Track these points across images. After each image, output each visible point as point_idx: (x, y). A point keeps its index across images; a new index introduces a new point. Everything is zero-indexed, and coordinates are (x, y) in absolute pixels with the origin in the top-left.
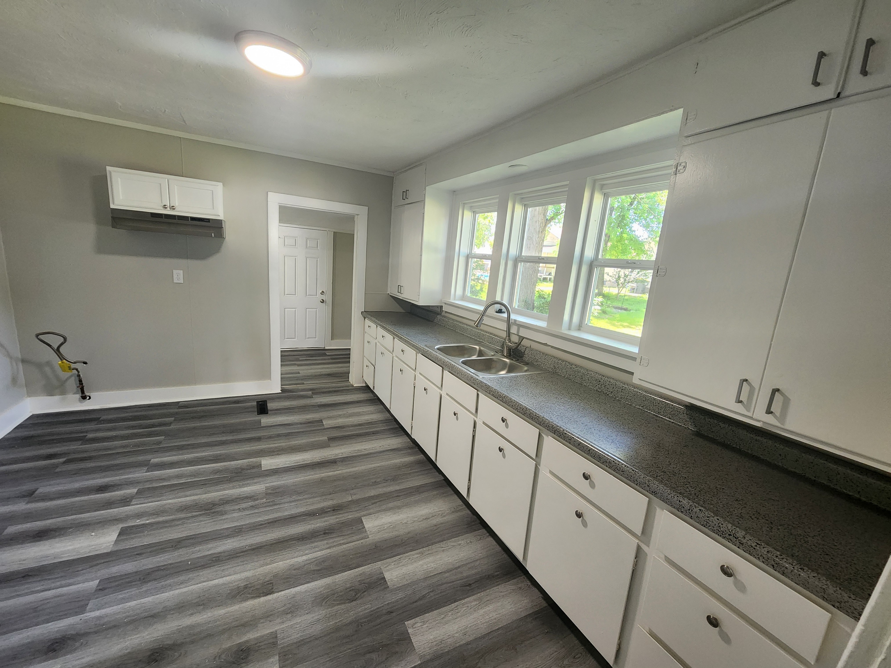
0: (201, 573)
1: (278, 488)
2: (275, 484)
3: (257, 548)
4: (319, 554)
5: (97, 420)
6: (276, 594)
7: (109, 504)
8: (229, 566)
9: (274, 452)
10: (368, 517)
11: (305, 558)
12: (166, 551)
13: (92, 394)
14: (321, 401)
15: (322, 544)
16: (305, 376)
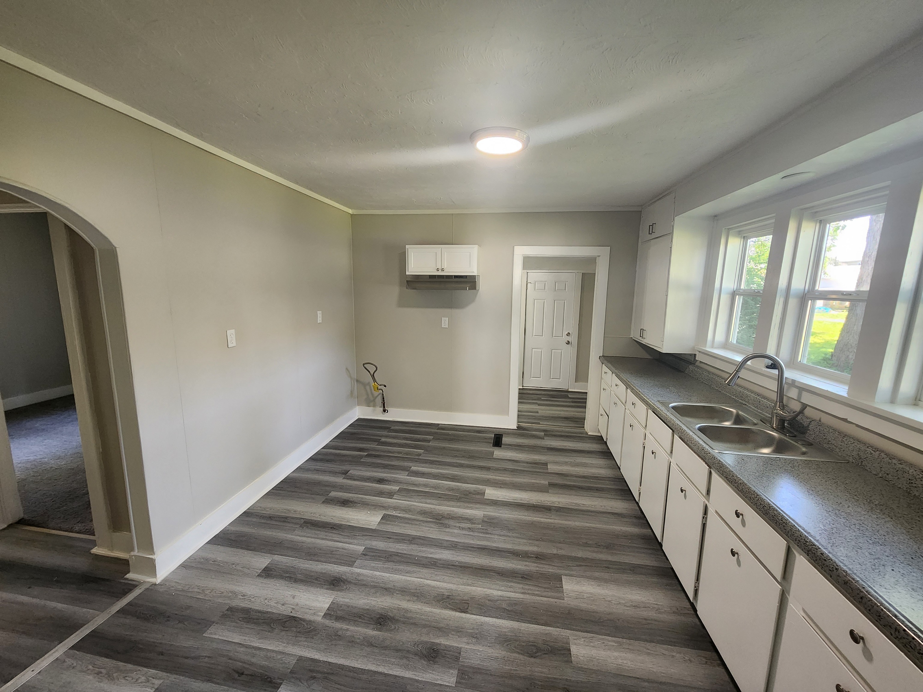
0: (422, 571)
1: (493, 519)
2: (491, 514)
3: (464, 567)
4: (512, 595)
5: (388, 429)
6: (468, 615)
7: (381, 494)
8: (441, 573)
9: (497, 483)
10: (568, 577)
11: (500, 593)
12: (405, 542)
13: (389, 409)
14: (551, 443)
15: (518, 586)
16: (543, 416)
